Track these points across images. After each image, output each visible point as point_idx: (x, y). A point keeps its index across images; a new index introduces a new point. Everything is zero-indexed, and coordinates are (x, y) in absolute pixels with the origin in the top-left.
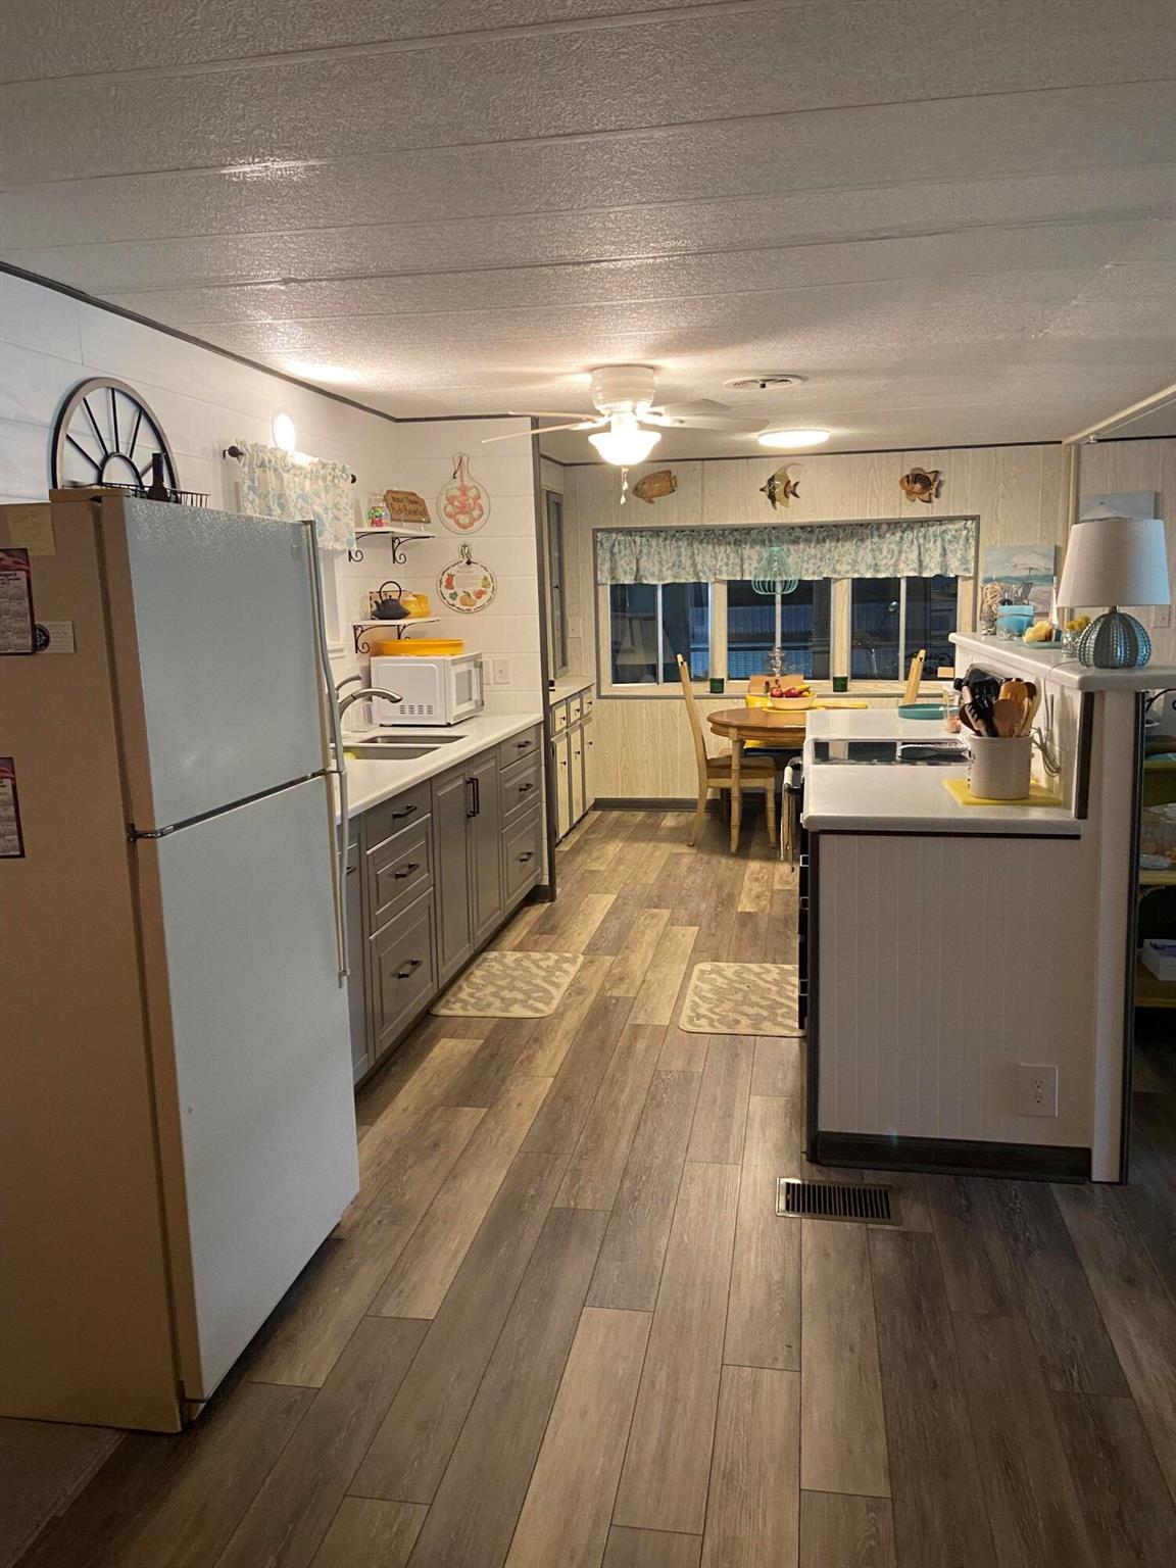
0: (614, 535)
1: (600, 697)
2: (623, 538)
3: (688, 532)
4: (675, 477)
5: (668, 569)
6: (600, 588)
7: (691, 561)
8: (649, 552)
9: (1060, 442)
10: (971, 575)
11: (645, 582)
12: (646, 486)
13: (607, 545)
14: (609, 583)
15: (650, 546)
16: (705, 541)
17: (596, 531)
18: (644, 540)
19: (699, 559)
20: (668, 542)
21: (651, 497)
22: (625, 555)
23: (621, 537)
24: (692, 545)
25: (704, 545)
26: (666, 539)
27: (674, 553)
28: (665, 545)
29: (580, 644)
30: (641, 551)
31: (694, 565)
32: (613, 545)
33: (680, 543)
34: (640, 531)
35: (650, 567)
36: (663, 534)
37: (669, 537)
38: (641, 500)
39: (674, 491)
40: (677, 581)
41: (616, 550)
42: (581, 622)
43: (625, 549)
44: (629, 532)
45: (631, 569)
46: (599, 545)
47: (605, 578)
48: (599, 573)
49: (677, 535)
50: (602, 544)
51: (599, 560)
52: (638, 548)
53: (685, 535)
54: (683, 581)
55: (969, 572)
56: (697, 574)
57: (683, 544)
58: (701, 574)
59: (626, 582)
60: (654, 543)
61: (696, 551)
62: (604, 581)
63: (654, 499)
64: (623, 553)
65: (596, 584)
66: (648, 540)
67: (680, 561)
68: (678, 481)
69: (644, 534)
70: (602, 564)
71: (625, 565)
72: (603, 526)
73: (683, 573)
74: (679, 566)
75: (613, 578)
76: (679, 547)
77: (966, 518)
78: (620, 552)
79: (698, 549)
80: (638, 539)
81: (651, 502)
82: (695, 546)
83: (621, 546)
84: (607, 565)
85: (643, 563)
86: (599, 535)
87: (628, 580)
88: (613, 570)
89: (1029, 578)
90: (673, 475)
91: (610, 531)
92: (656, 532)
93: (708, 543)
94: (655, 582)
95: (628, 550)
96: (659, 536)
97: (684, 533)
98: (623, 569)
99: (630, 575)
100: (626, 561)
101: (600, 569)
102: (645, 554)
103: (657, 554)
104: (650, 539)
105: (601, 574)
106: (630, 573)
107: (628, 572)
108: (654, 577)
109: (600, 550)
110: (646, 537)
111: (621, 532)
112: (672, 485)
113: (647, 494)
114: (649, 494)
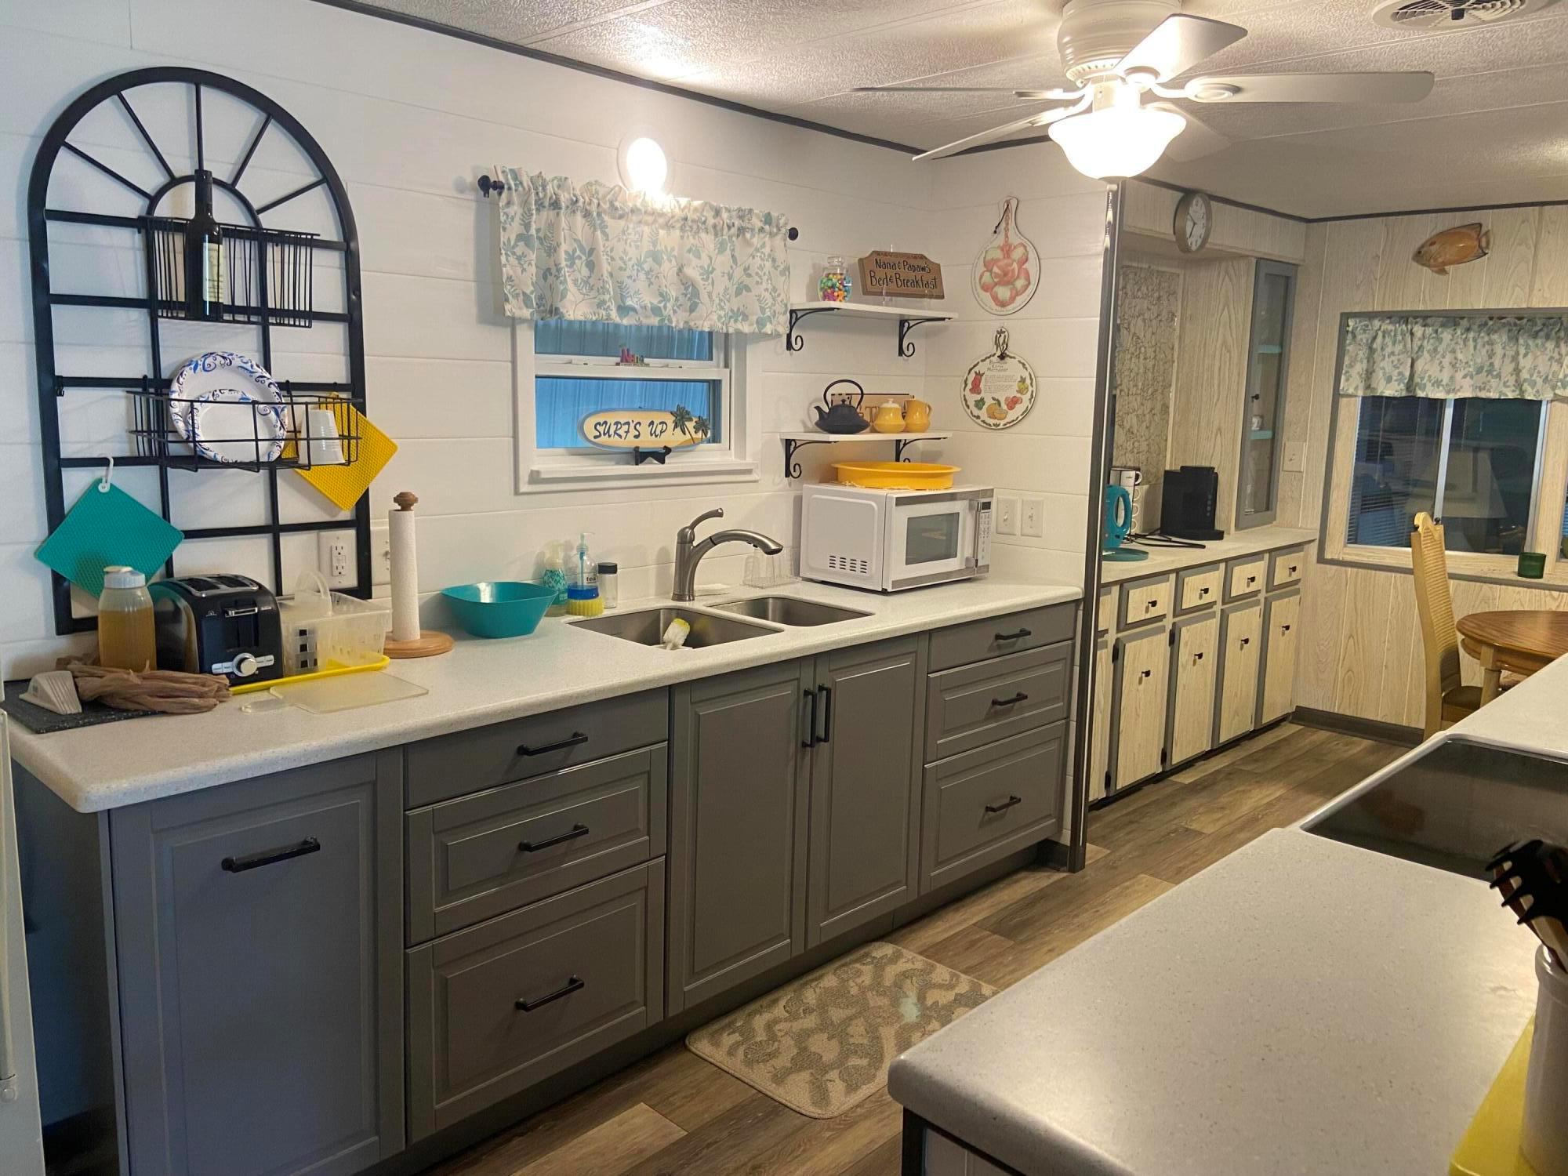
0: (1376, 323)
1: (1321, 559)
2: (1391, 327)
3: (1511, 320)
4: (1487, 233)
5: (1465, 377)
6: (1343, 401)
7: (1513, 366)
8: (1435, 350)
11: (1421, 394)
12: (1434, 248)
13: (1363, 337)
14: (1360, 393)
15: (1440, 340)
16: (1541, 334)
17: (1346, 317)
18: (1429, 330)
19: (1525, 363)
20: (1471, 335)
21: (1444, 264)
22: (1393, 353)
23: (1387, 326)
24: (1517, 340)
25: (1539, 341)
26: (1468, 330)
27: (1484, 352)
28: (1465, 340)
29: (1300, 480)
30: (1421, 347)
31: (1517, 371)
32: (1375, 338)
33: (1495, 337)
34: (1424, 317)
35: (1434, 371)
36: (1465, 323)
37: (1475, 327)
38: (1425, 268)
39: (1485, 254)
40: (1483, 395)
41: (1377, 344)
42: (1305, 450)
43: (1394, 344)
44: (1405, 317)
45: (1400, 374)
46: (1350, 336)
47: (1353, 384)
48: (1343, 378)
49: (1491, 323)
50: (1354, 337)
51: (1347, 361)
52: (1417, 343)
53: (1504, 325)
54: (1493, 395)
56: (1519, 385)
57: (1500, 338)
58: (1526, 386)
59: (1388, 393)
60: (1446, 335)
61: (1522, 351)
62: (1351, 391)
63: (1450, 268)
64: (1388, 350)
65: (1337, 395)
66: (1436, 332)
67: (1491, 364)
68: (1493, 239)
69: (1429, 321)
70: (1351, 366)
71: (1389, 368)
72: (1357, 309)
73: (1494, 382)
74: (1489, 372)
75: (1368, 387)
76: (1491, 343)
78: (1383, 349)
79: (1527, 347)
80: (1418, 330)
81: (1442, 271)
82: (1521, 341)
83: (1387, 339)
84: (1360, 367)
85: (1420, 365)
86: (1351, 323)
87: (1392, 389)
88: (1369, 374)
90: (1484, 229)
91: (1371, 316)
92: (1452, 319)
93: (1548, 337)
94: (1438, 394)
95: (1399, 347)
96: (1456, 324)
97: (1503, 321)
98: (1384, 373)
99: (1397, 383)
100: (1392, 362)
101: (1347, 372)
102: (1428, 351)
103: (1450, 352)
104: (1440, 330)
105: (1347, 380)
106: (1396, 380)
107: (1394, 378)
108: (1438, 387)
109: (1350, 344)
110: (1433, 325)
111: (1390, 318)
112: (1484, 244)
113: (1436, 260)
114: (1440, 260)
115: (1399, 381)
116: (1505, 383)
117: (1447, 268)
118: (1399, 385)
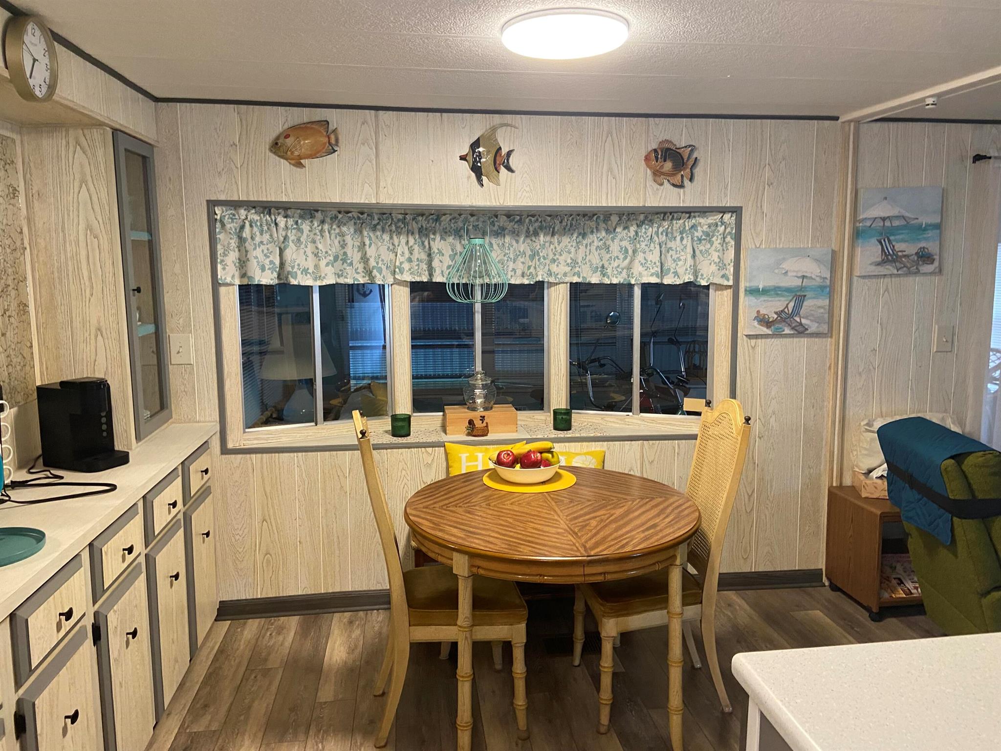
0: (243, 212)
1: (225, 450)
2: (256, 217)
3: (355, 215)
4: (334, 131)
5: (327, 265)
6: (222, 290)
7: (360, 255)
8: (299, 240)
9: (837, 118)
10: (731, 283)
11: (294, 282)
12: (289, 141)
13: (231, 226)
14: (237, 282)
15: (300, 230)
16: (379, 227)
17: (212, 204)
18: (291, 222)
19: (371, 252)
20: (326, 227)
21: (300, 157)
22: (262, 242)
23: (254, 216)
24: (361, 232)
25: (378, 233)
26: (323, 222)
27: (336, 242)
28: (322, 231)
29: (191, 373)
30: (286, 238)
31: (365, 259)
32: (242, 227)
33: (344, 229)
34: (285, 208)
35: (300, 260)
36: (319, 215)
37: (328, 220)
38: (283, 161)
39: (335, 151)
40: (341, 281)
41: (246, 233)
42: (192, 341)
43: (261, 234)
44: (267, 208)
45: (271, 262)
46: (218, 225)
47: (229, 273)
48: (219, 267)
49: (340, 216)
50: (223, 225)
51: (220, 249)
52: (282, 233)
53: (350, 219)
54: (350, 281)
55: (728, 280)
56: (369, 272)
57: (348, 230)
58: (375, 272)
59: (264, 282)
60: (305, 226)
61: (367, 242)
62: (229, 280)
63: (306, 162)
64: (258, 239)
65: (216, 284)
66: (297, 223)
67: (345, 254)
68: (340, 137)
69: (289, 212)
70: (225, 255)
71: (261, 257)
72: (223, 197)
74: (344, 261)
75: (243, 275)
76: (342, 235)
77: (723, 210)
78: (252, 238)
79: (370, 239)
80: (282, 222)
81: (299, 165)
82: (365, 233)
83: (255, 229)
84: (233, 256)
85: (289, 254)
86: (218, 210)
87: (267, 278)
88: (243, 263)
89: (802, 288)
90: (331, 128)
91: (235, 205)
92: (309, 211)
93: (383, 230)
94: (307, 282)
95: (266, 237)
96: (312, 217)
97: (350, 215)
98: (258, 262)
99: (270, 271)
100: (263, 251)
101: (222, 261)
102: (293, 241)
103: (311, 242)
104: (299, 221)
105: (224, 269)
106: (269, 269)
107: (267, 267)
108: (306, 275)
109: (220, 233)
110: (293, 217)
111: (254, 207)
112: (333, 141)
113: (292, 153)
114: (296, 153)
115: (272, 270)
116: (356, 270)
117: (302, 161)
118: (272, 273)
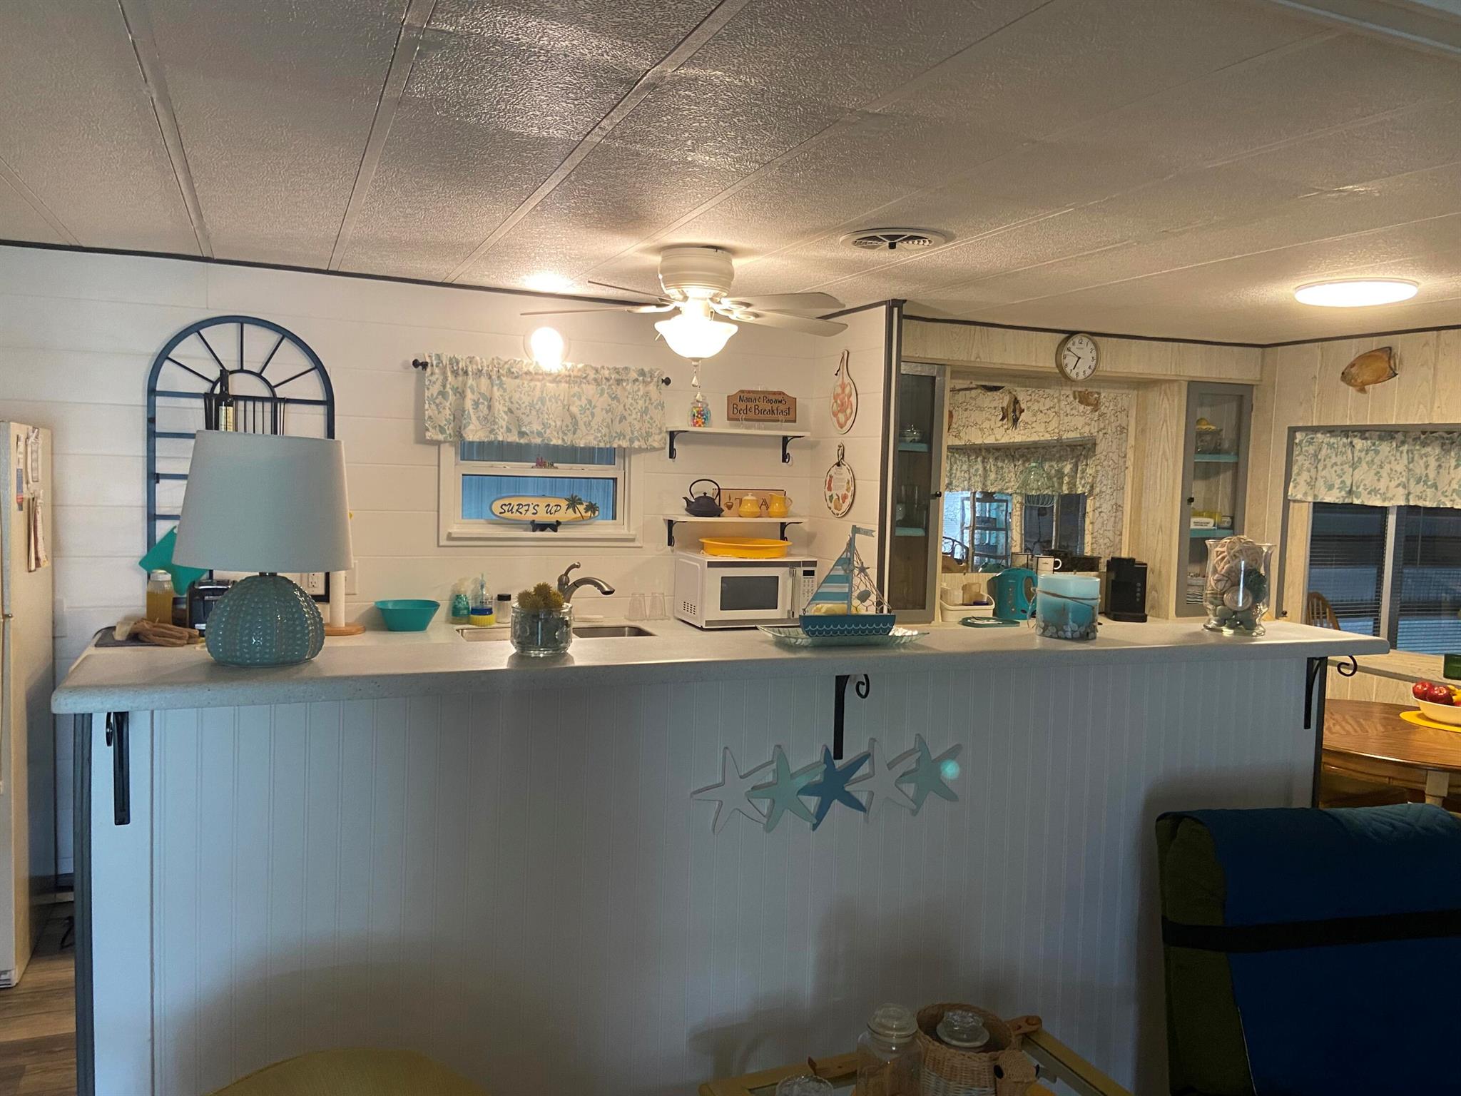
0: (1320, 436)
2: (1333, 440)
3: (1443, 434)
4: (1396, 356)
6: (1293, 506)
8: (1375, 460)
12: (1354, 370)
13: (1309, 449)
14: (1310, 500)
15: (1378, 452)
17: (1293, 431)
18: (1368, 443)
20: (1405, 448)
21: (1364, 383)
23: (1330, 439)
24: (1449, 453)
26: (1403, 443)
28: (1401, 452)
30: (1359, 458)
32: (1319, 450)
33: (1429, 449)
34: (1363, 431)
35: (1372, 481)
36: (1400, 436)
37: (1409, 441)
38: (1351, 388)
39: (1396, 375)
41: (1322, 455)
43: (1336, 455)
44: (1346, 431)
45: (1343, 482)
46: (1297, 448)
47: (1302, 494)
48: (1291, 484)
49: (1423, 437)
50: (1301, 448)
51: (1295, 469)
52: (1357, 454)
53: (1436, 439)
57: (1434, 451)
60: (1383, 448)
61: (1454, 462)
62: (1299, 497)
63: (1370, 388)
64: (1332, 460)
65: (1287, 502)
66: (1374, 445)
67: (1427, 475)
68: (1402, 361)
69: (1367, 435)
70: (1298, 474)
71: (1331, 477)
72: (1301, 424)
73: (1430, 492)
74: (1425, 483)
75: (1314, 494)
76: (1426, 455)
78: (1327, 459)
80: (1358, 442)
81: (1362, 390)
82: (1453, 454)
83: (1330, 451)
84: (1306, 475)
86: (1298, 436)
87: (1337, 498)
88: (1313, 483)
90: (1393, 353)
91: (1313, 430)
92: (1388, 433)
94: (1384, 503)
95: (1341, 457)
96: (1392, 438)
97: (1434, 434)
98: (1325, 482)
99: (1338, 491)
100: (1336, 472)
101: (1295, 480)
102: (1367, 463)
103: (1387, 463)
104: (1377, 443)
105: (1295, 487)
106: (1338, 488)
107: (1337, 486)
108: (1376, 495)
109: (1298, 455)
110: (1371, 439)
111: (1330, 432)
112: (1393, 366)
113: (1356, 381)
114: (1359, 381)
115: (1341, 489)
116: (1443, 493)
117: (1366, 387)
118: (1340, 492)
